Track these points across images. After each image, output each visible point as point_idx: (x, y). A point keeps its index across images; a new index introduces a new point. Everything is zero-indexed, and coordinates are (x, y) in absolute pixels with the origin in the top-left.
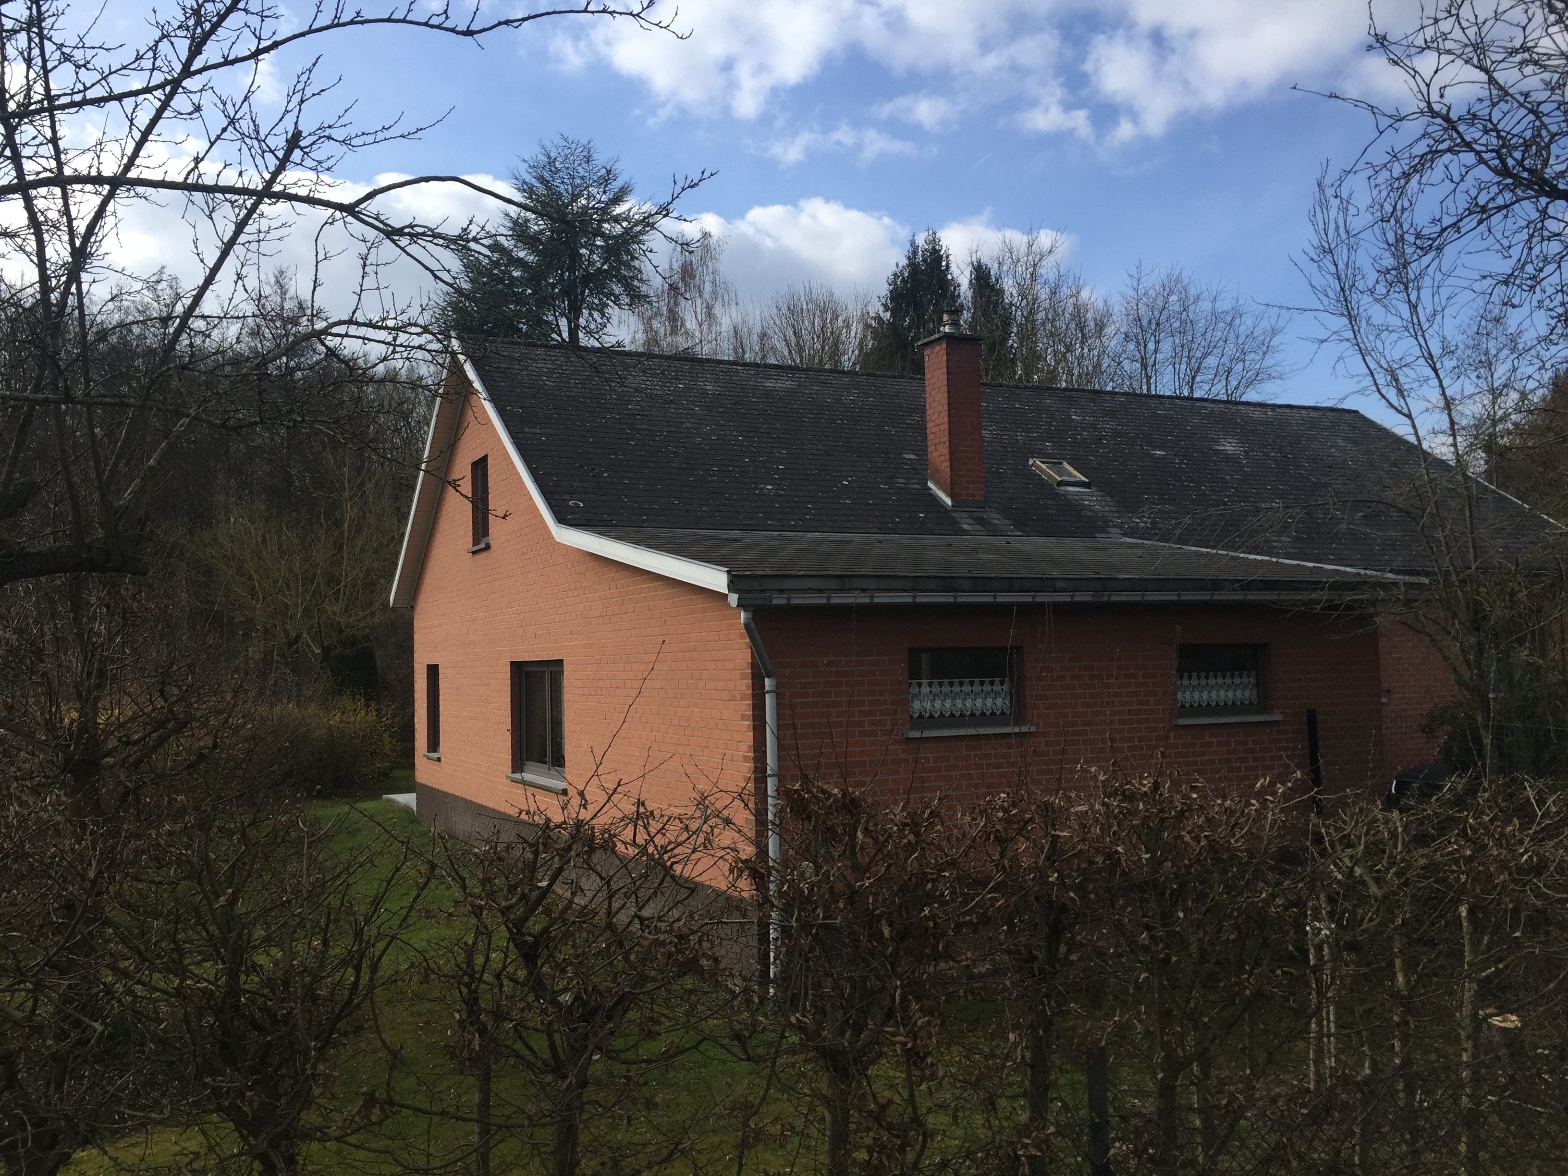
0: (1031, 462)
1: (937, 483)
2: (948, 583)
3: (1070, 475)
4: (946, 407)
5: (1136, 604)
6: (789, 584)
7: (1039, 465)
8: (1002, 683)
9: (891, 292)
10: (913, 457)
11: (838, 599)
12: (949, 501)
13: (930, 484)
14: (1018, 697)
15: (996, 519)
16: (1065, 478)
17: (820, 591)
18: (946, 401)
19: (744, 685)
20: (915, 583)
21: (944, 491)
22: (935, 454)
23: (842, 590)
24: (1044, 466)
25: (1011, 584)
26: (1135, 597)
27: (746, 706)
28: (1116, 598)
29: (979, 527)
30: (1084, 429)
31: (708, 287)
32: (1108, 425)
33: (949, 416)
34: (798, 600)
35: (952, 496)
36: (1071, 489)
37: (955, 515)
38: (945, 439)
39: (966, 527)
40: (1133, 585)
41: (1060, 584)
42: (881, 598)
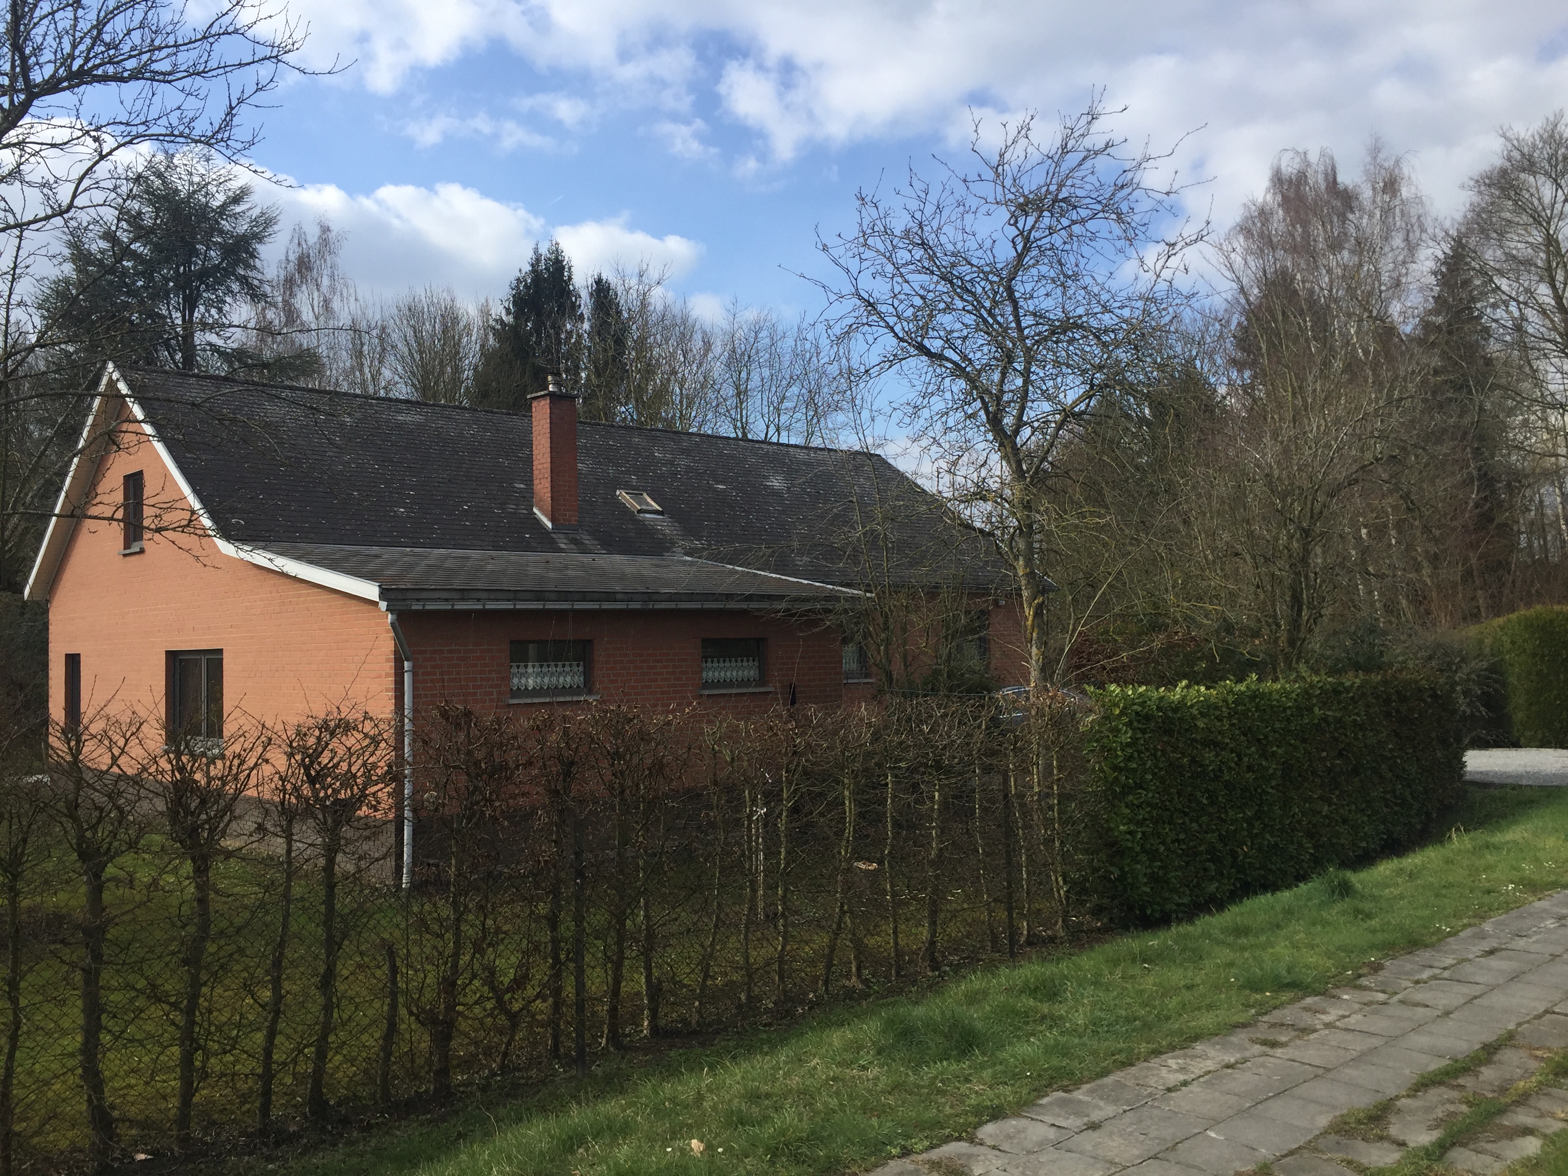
0: (618, 493)
1: (540, 510)
2: (539, 595)
3: (648, 504)
4: (549, 450)
5: (672, 610)
6: (424, 595)
7: (623, 495)
8: (578, 666)
9: (514, 296)
10: (522, 486)
11: (460, 606)
12: (549, 525)
13: (535, 510)
14: (588, 675)
15: (587, 539)
16: (644, 507)
17: (447, 600)
18: (548, 445)
19: (389, 667)
20: (515, 595)
21: (546, 516)
22: (539, 487)
23: (463, 599)
24: (628, 497)
25: (584, 596)
26: (672, 605)
27: (390, 682)
28: (658, 606)
29: (573, 546)
30: (664, 465)
31: (325, 282)
32: (683, 462)
33: (551, 457)
34: (430, 606)
35: (553, 520)
36: (648, 516)
37: (554, 536)
38: (548, 474)
39: (563, 546)
40: (671, 598)
41: (619, 596)
42: (490, 606)
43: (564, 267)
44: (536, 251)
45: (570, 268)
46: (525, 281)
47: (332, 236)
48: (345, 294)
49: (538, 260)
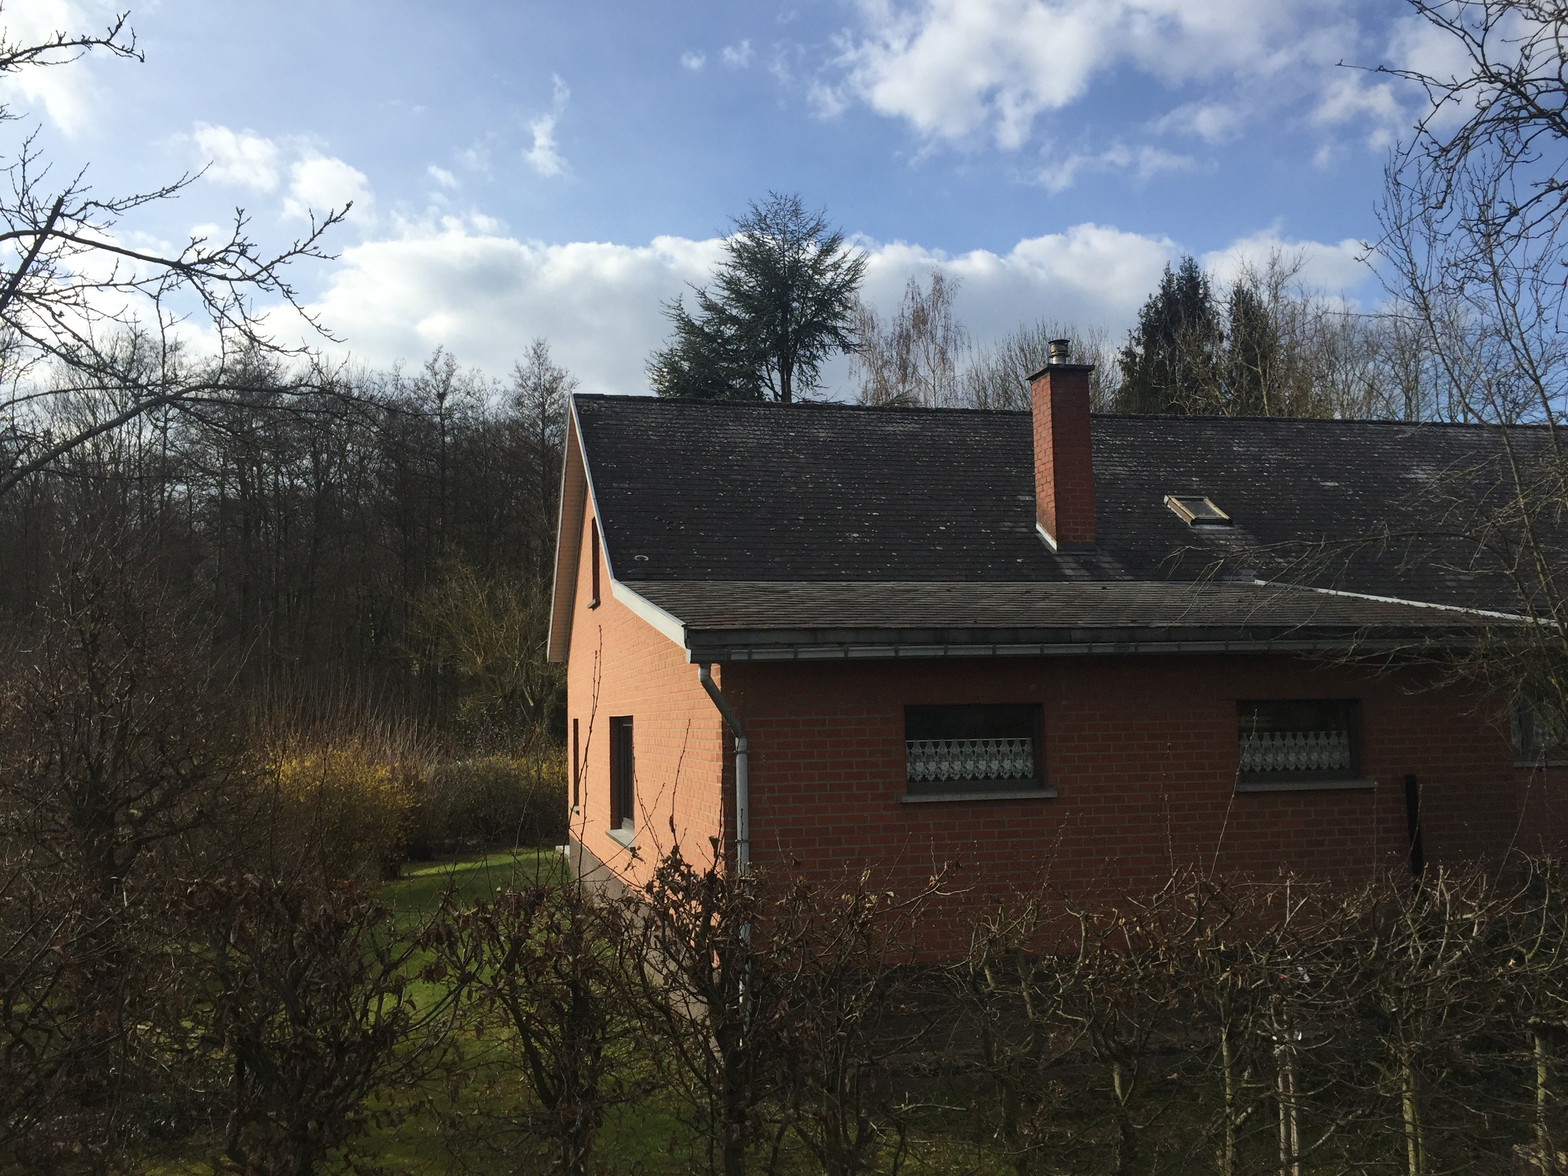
0: (1166, 499)
1: (1044, 526)
2: (939, 636)
3: (1210, 512)
4: (1051, 445)
6: (753, 639)
7: (1173, 504)
8: (1023, 743)
10: (1024, 497)
11: (807, 654)
12: (1054, 544)
13: (1039, 527)
14: (1038, 757)
15: (1106, 562)
16: (1202, 516)
17: (790, 645)
18: (1051, 437)
19: (715, 745)
20: (900, 636)
21: (1050, 533)
22: (1043, 495)
23: (816, 644)
24: (1179, 504)
26: (1170, 647)
27: (717, 767)
28: (1144, 649)
29: (1084, 572)
30: (1245, 461)
32: (1274, 456)
33: (1054, 453)
34: (759, 655)
35: (1058, 539)
36: (1208, 527)
37: (1058, 559)
38: (1051, 478)
39: (1068, 572)
40: (1170, 634)
41: (1078, 634)
42: (857, 653)
43: (1199, 283)
44: (1167, 272)
45: (1205, 283)
46: (1155, 305)
47: (945, 285)
48: (958, 343)
49: (1169, 281)
